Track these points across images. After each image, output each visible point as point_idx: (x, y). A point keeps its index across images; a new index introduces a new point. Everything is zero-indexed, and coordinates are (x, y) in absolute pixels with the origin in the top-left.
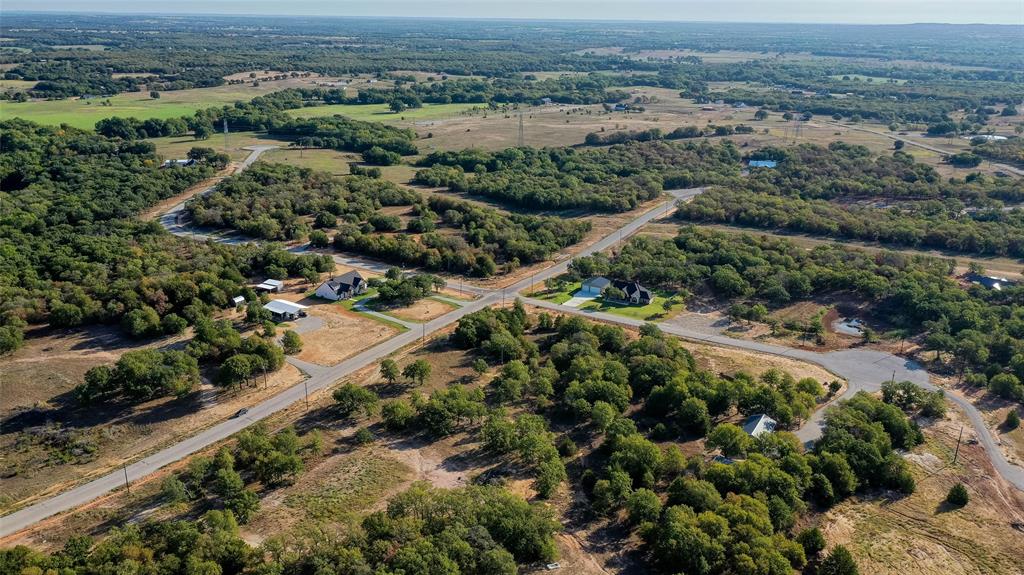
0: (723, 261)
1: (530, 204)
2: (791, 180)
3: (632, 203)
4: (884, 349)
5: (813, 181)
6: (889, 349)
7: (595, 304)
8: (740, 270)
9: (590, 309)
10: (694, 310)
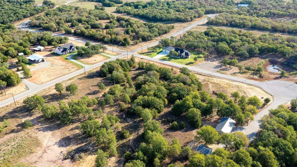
0: (222, 40)
2: (253, 11)
3: (191, 19)
4: (290, 80)
6: (293, 80)
7: (166, 57)
8: (229, 44)
9: (164, 60)
10: (208, 61)
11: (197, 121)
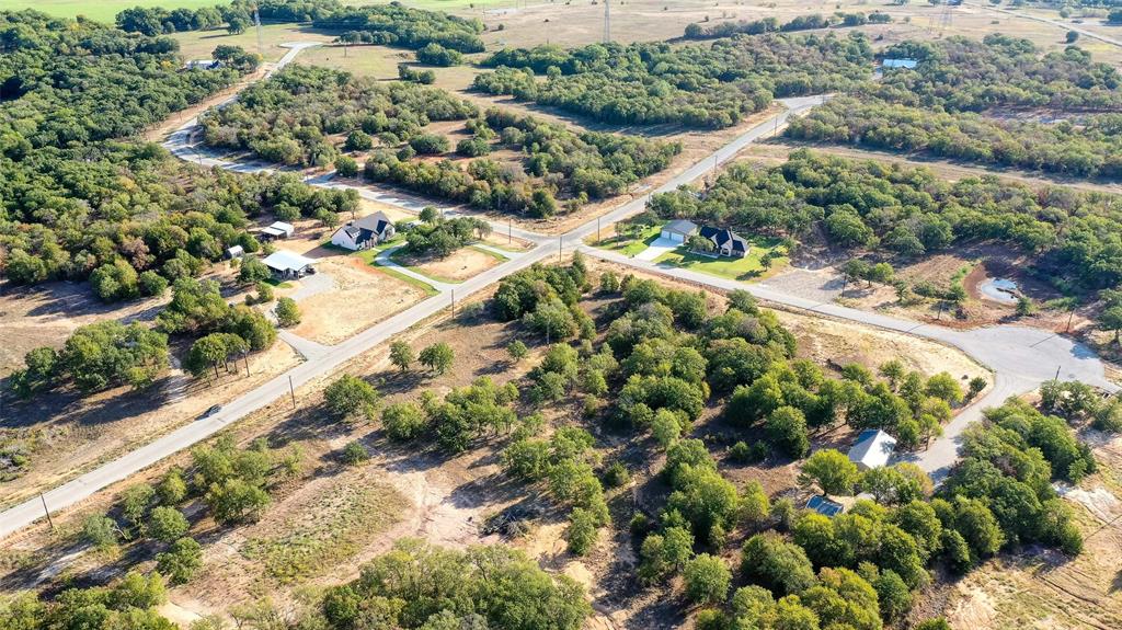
0: (842, 199)
1: (610, 118)
2: (934, 86)
3: (734, 117)
4: (1044, 325)
5: (962, 86)
6: (1052, 325)
7: (675, 256)
8: (863, 212)
9: (669, 263)
10: (801, 265)
11: (797, 440)
